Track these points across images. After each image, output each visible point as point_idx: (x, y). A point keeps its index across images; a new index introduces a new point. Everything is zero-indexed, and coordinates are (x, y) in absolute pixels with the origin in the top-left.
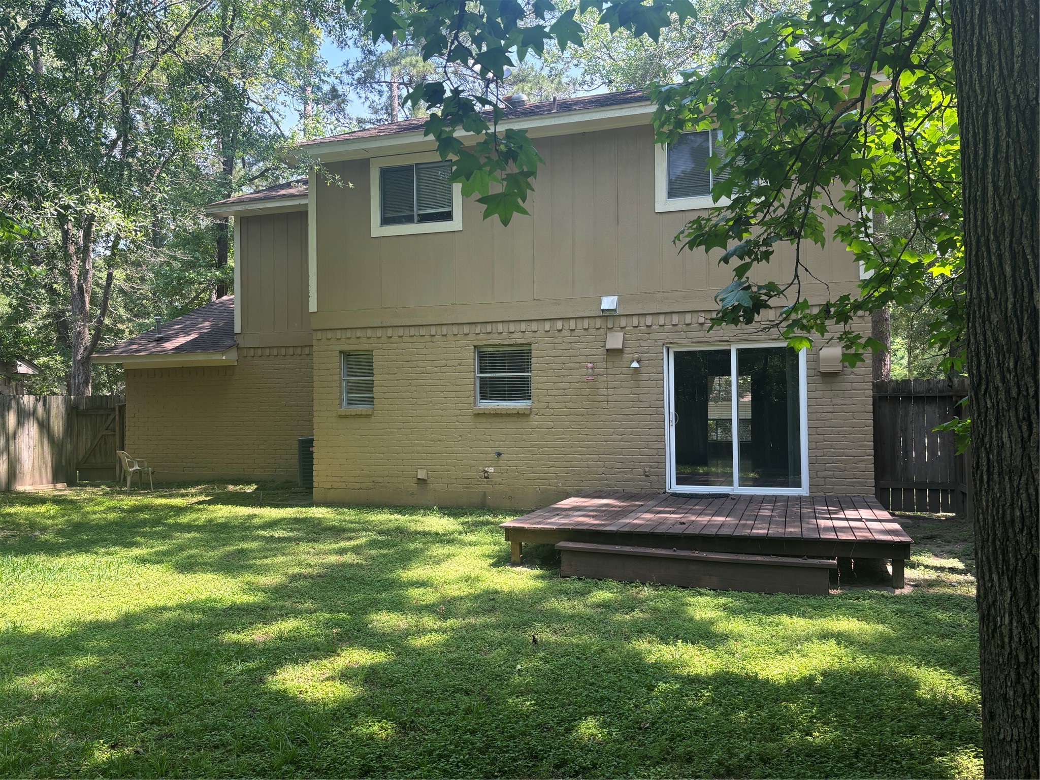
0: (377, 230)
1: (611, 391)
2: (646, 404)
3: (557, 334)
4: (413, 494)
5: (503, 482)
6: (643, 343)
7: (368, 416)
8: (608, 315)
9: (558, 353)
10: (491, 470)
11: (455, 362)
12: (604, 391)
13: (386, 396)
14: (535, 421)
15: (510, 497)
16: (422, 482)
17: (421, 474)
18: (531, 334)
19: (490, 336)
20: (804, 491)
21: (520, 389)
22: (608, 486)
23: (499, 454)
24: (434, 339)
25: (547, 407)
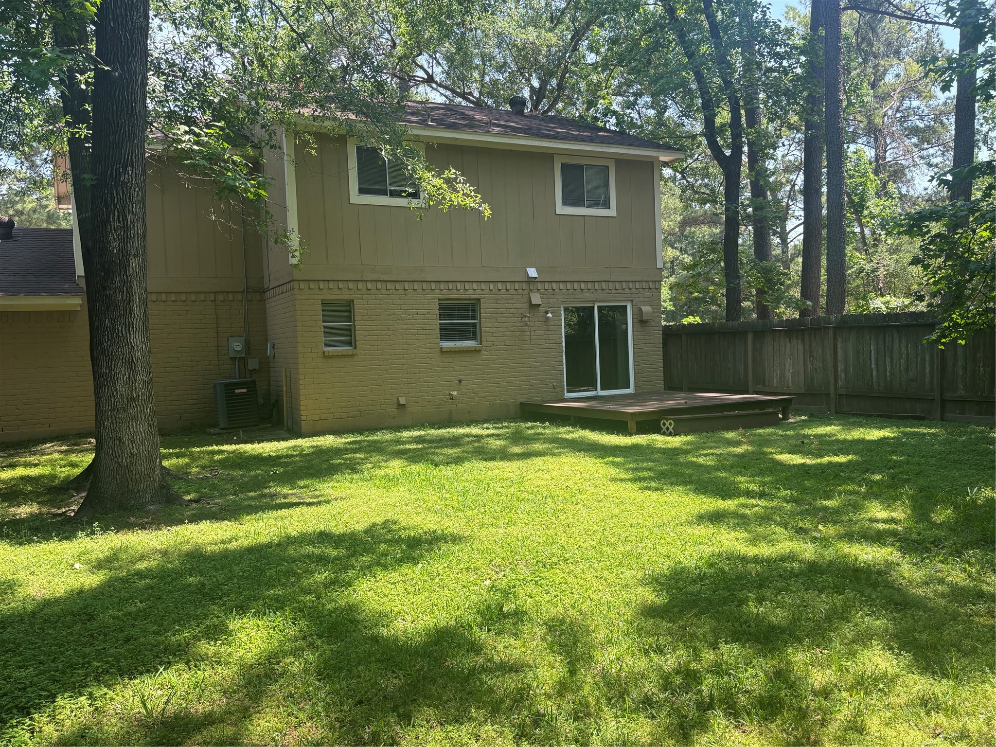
0: (356, 198)
1: (532, 333)
2: (553, 341)
3: (498, 292)
4: (394, 417)
5: (464, 401)
6: (551, 301)
7: (352, 356)
8: (531, 280)
9: (499, 306)
10: (455, 393)
11: (425, 312)
12: (528, 333)
13: (367, 338)
14: (485, 355)
15: (469, 412)
16: (401, 407)
17: (402, 401)
18: (481, 292)
19: (451, 292)
20: (631, 390)
21: (470, 332)
22: (532, 397)
23: (460, 381)
24: (407, 293)
25: (493, 345)
